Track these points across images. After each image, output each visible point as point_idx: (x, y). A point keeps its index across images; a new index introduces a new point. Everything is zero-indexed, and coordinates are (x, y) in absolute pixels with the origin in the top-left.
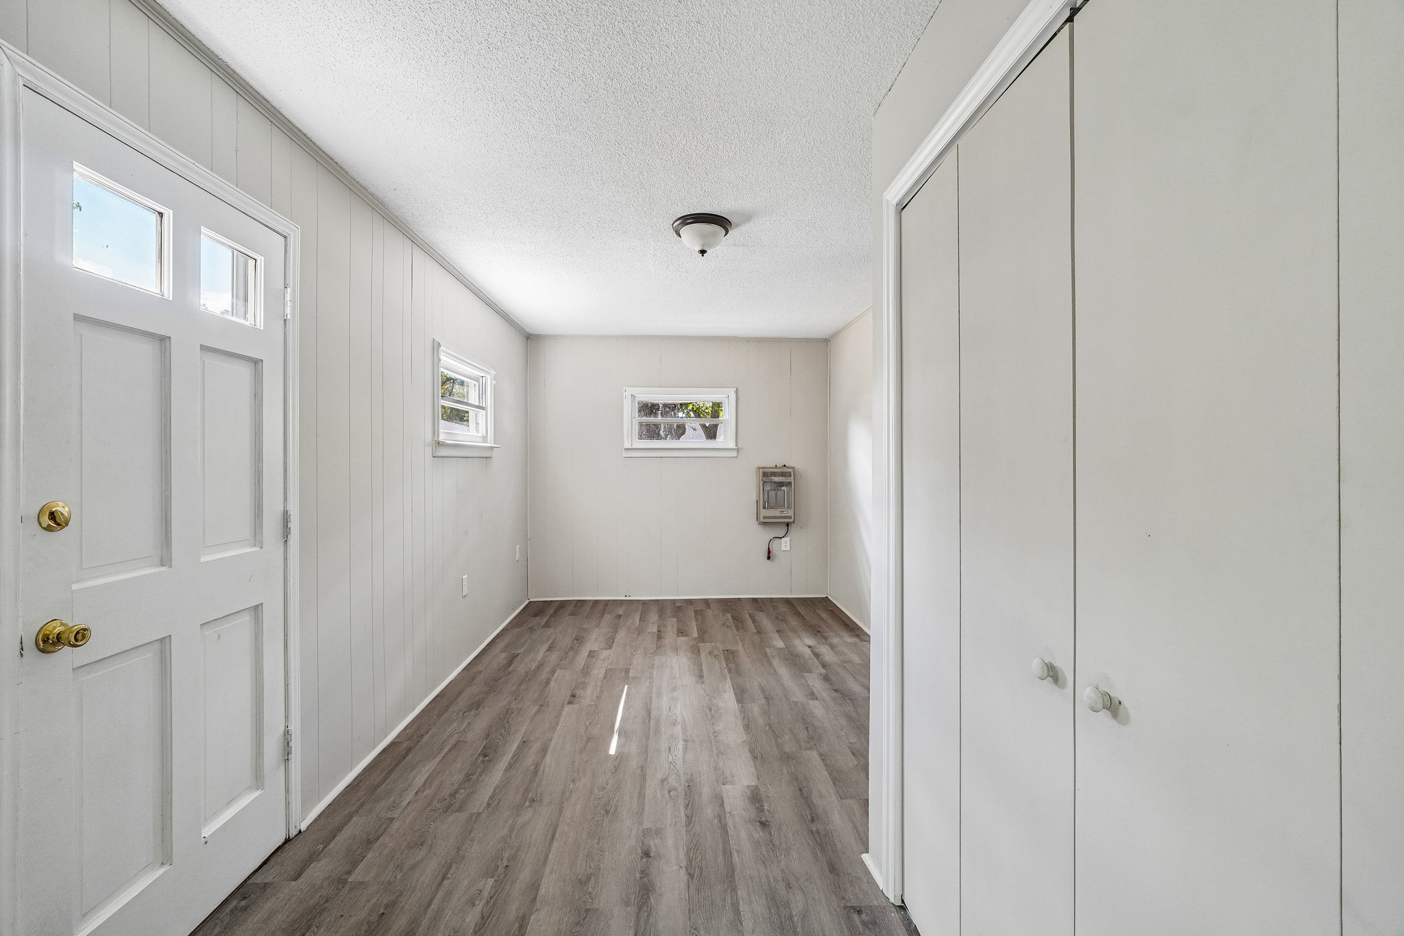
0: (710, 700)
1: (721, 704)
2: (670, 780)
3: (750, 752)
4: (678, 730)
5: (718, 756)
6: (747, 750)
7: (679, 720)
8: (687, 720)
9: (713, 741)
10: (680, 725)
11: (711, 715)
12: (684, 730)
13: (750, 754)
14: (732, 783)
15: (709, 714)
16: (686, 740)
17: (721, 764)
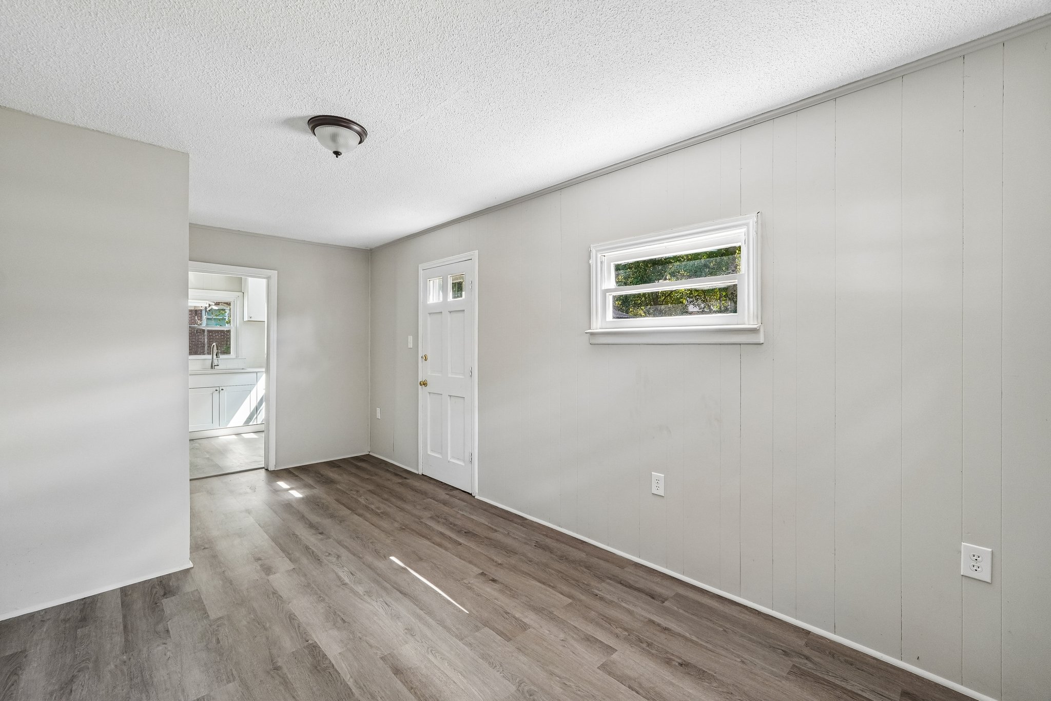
0: (353, 633)
1: (335, 633)
2: (335, 559)
3: (281, 596)
4: (360, 589)
5: (309, 583)
6: (285, 596)
7: (366, 597)
8: (359, 600)
9: (319, 592)
10: (362, 594)
11: (339, 615)
12: (355, 593)
13: (281, 594)
14: (288, 571)
15: (342, 616)
16: (345, 584)
17: (303, 579)
